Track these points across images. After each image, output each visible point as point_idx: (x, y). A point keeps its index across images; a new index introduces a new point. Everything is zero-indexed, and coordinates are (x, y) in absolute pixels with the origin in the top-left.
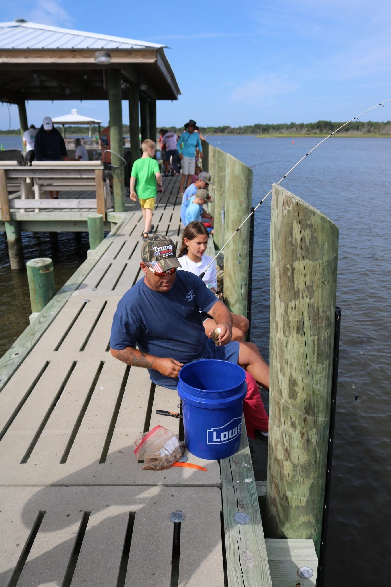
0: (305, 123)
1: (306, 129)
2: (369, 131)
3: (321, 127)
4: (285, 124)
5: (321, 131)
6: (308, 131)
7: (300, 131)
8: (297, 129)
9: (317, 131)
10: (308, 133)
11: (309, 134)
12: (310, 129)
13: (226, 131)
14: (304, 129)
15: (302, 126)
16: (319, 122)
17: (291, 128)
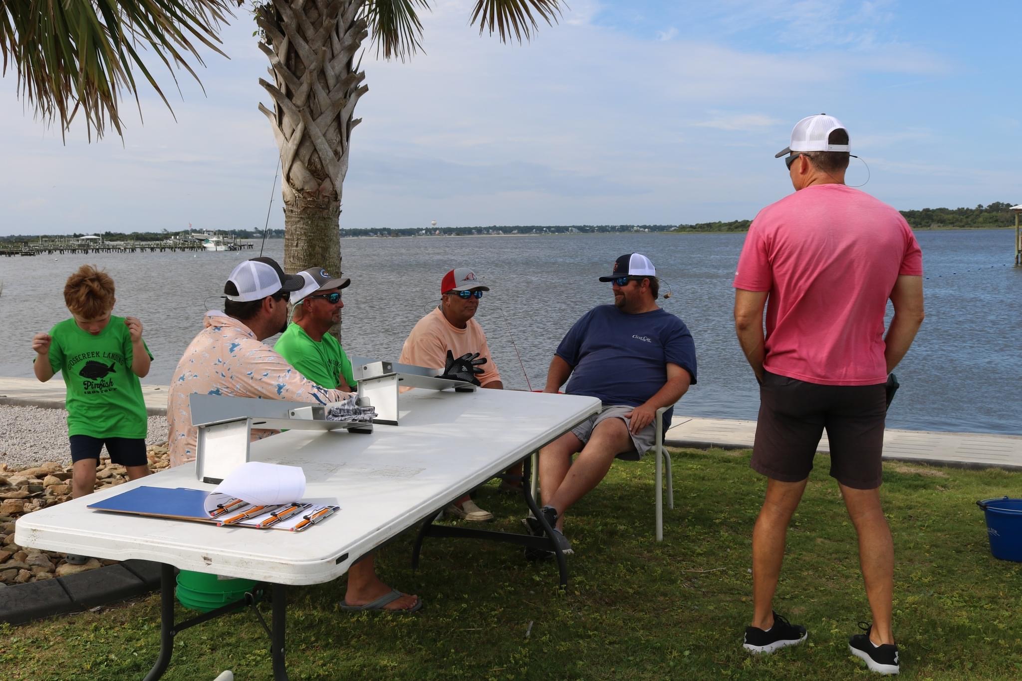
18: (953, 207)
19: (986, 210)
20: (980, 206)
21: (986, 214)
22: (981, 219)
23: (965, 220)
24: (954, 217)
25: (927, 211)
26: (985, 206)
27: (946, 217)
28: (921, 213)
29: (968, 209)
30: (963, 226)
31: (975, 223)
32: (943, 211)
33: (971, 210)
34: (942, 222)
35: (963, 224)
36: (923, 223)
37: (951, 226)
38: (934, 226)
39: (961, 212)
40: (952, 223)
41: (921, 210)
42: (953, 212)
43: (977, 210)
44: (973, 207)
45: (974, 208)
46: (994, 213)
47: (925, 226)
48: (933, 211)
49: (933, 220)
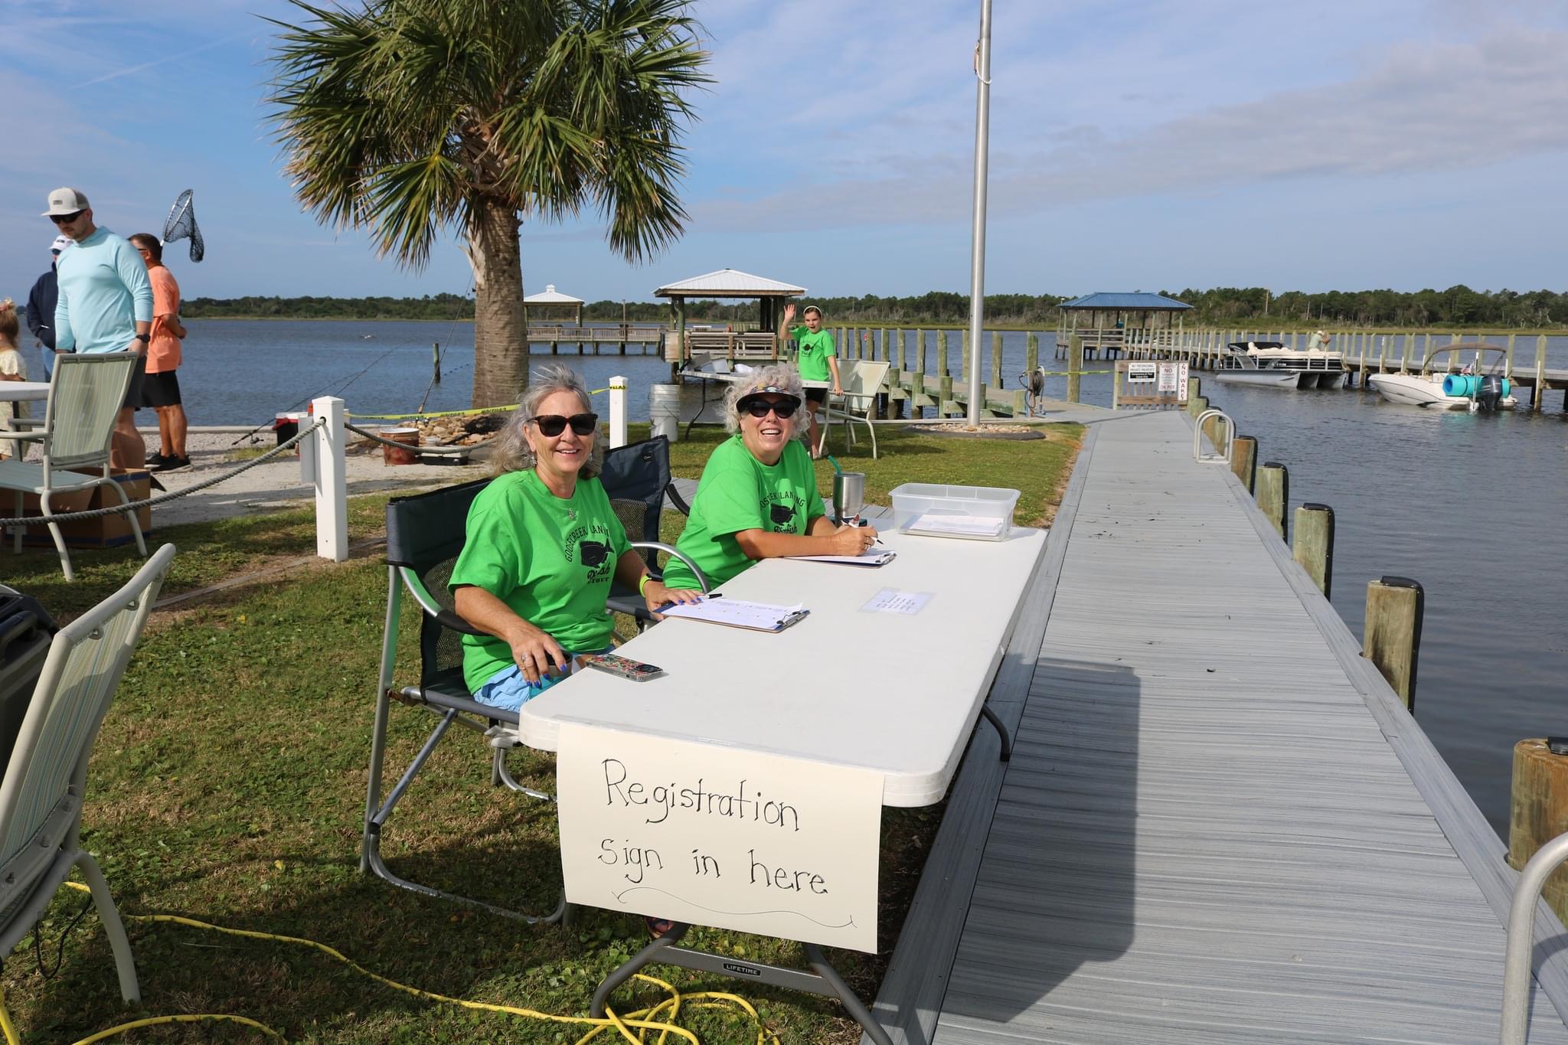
0: (900, 296)
1: (902, 312)
2: (1039, 318)
3: (936, 307)
4: (851, 298)
5: (936, 315)
6: (906, 315)
7: (887, 316)
8: (880, 311)
9: (927, 315)
10: (907, 319)
11: (907, 323)
12: (911, 311)
13: (710, 313)
14: (897, 311)
15: (892, 304)
16: (931, 296)
17: (867, 308)
18: (398, 296)
19: (433, 301)
20: (427, 296)
21: (434, 305)
22: (429, 311)
23: (412, 312)
24: (400, 308)
25: (371, 299)
26: (432, 297)
27: (392, 307)
28: (365, 301)
29: (414, 299)
30: (412, 318)
31: (423, 314)
32: (387, 300)
33: (418, 301)
34: (388, 312)
35: (411, 315)
36: (369, 313)
37: (398, 317)
38: (380, 317)
39: (408, 302)
40: (399, 314)
41: (364, 298)
42: (397, 302)
43: (423, 300)
44: (420, 297)
45: (420, 299)
46: (442, 305)
47: (371, 316)
48: (378, 300)
49: (378, 310)
